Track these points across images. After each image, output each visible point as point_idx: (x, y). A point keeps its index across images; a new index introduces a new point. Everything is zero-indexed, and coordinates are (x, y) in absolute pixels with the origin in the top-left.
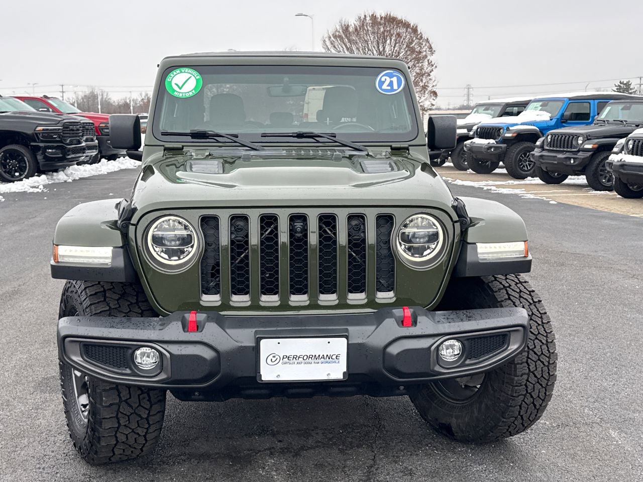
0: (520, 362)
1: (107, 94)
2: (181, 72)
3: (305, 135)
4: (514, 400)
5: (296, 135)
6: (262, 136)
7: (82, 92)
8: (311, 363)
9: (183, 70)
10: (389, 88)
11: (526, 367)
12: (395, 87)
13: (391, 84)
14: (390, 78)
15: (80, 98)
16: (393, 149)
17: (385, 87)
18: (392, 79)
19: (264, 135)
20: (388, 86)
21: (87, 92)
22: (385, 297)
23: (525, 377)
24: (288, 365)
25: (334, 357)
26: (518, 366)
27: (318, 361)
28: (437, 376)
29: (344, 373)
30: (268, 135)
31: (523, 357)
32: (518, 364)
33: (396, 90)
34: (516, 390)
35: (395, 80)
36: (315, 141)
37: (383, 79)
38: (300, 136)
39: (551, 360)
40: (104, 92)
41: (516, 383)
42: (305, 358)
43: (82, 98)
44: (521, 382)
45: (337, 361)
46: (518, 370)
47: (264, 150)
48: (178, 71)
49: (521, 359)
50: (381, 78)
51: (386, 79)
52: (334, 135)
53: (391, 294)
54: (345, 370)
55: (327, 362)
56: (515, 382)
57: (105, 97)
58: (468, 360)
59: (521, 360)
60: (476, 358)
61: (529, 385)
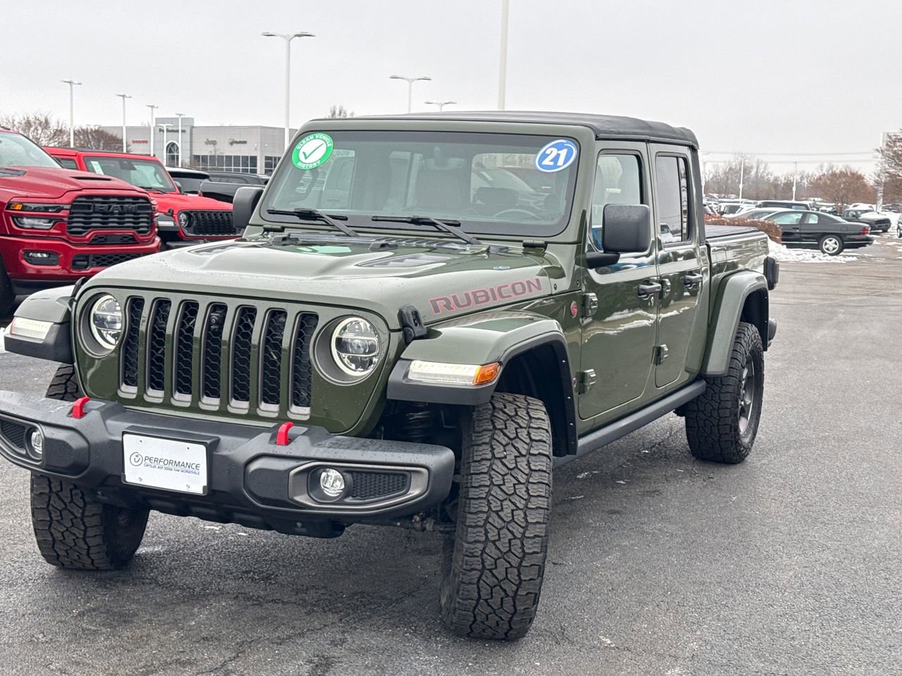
0: (473, 524)
1: (766, 166)
2: (315, 138)
3: (421, 221)
4: (465, 574)
5: (410, 220)
6: (373, 220)
7: (725, 162)
8: (172, 470)
9: (317, 135)
10: (552, 163)
11: (481, 532)
12: (560, 162)
13: (556, 159)
14: (558, 150)
15: (721, 172)
16: (525, 245)
17: (547, 162)
18: (559, 152)
19: (376, 219)
20: (551, 161)
21: (733, 161)
22: (300, 412)
23: (480, 546)
24: (149, 468)
25: (194, 466)
26: (469, 529)
27: (178, 468)
28: (304, 509)
29: (204, 487)
30: (378, 218)
31: (479, 519)
32: (471, 527)
33: (560, 166)
34: (466, 561)
35: (563, 153)
36: (437, 230)
37: (548, 152)
38: (416, 221)
39: (527, 532)
40: (762, 162)
41: (467, 551)
42: (166, 462)
43: (725, 173)
44: (472, 551)
45: (197, 472)
46: (469, 535)
47: (358, 236)
48: (312, 137)
49: (475, 521)
50: (546, 150)
51: (552, 152)
52: (458, 223)
53: (307, 410)
54: (205, 484)
55: (187, 471)
56: (464, 550)
57: (762, 171)
58: (351, 498)
59: (476, 523)
60: (363, 498)
61: (486, 558)
